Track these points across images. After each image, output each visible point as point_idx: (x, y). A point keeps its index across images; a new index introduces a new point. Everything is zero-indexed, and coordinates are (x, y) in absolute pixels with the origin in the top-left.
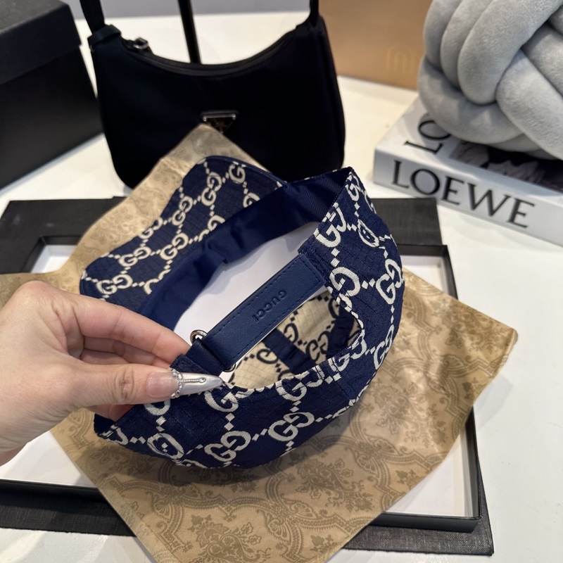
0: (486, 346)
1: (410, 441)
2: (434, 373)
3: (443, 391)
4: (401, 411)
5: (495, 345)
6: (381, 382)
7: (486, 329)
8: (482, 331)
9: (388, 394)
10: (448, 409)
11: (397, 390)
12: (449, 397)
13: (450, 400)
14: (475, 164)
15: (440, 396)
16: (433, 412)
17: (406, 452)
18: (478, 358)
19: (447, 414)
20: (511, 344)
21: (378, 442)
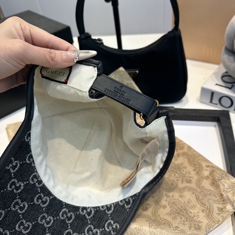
4: (180, 211)
6: (174, 197)
9: (176, 203)
10: (206, 216)
11: (181, 202)
12: (207, 210)
13: (208, 212)
15: (202, 208)
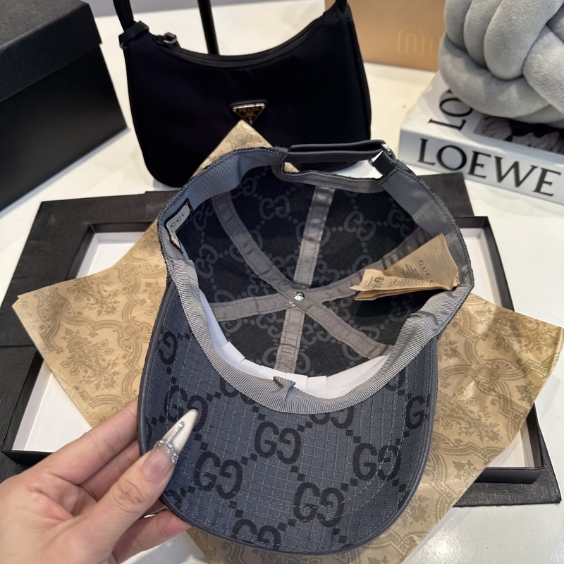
2: (483, 377)
3: (494, 393)
5: (544, 345)
7: (533, 330)
8: (529, 333)
10: (501, 411)
12: (500, 398)
13: (502, 402)
14: (499, 138)
15: (490, 398)
16: (485, 413)
17: (462, 444)
18: (529, 360)
19: (501, 416)
20: (560, 343)
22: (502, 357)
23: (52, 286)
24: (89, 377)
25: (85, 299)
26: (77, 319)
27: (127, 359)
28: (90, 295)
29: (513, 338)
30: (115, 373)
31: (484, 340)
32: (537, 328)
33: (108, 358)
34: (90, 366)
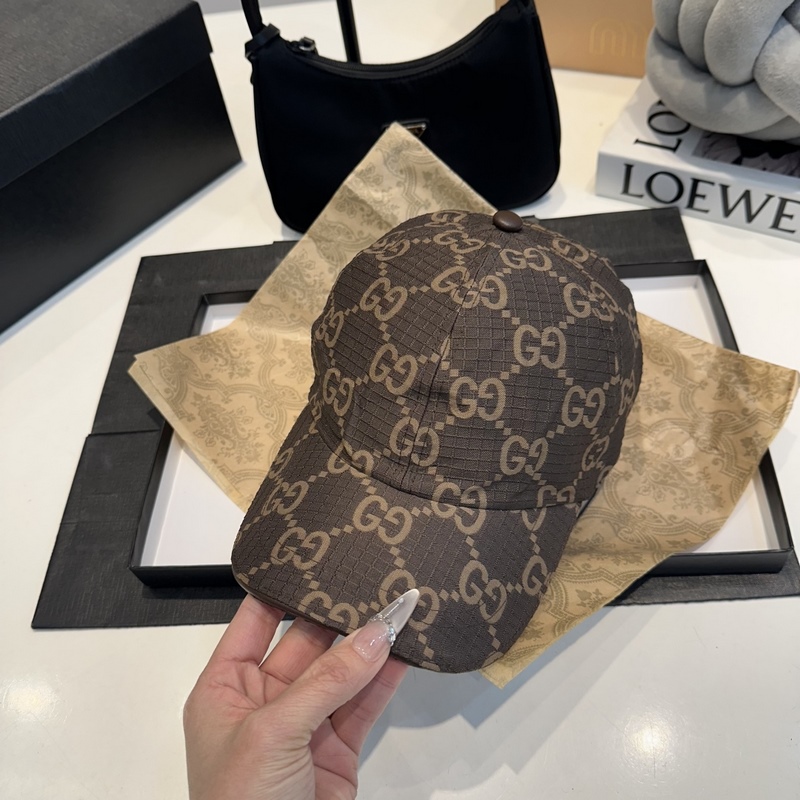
0: (765, 396)
1: (680, 507)
2: (703, 433)
3: (716, 452)
4: (665, 477)
5: (776, 392)
7: (763, 375)
8: (758, 379)
10: (724, 470)
11: (658, 455)
12: (723, 457)
13: (725, 460)
14: (725, 161)
15: (712, 457)
16: (705, 474)
17: (677, 521)
18: (757, 409)
19: (723, 475)
20: (794, 388)
21: (640, 512)
22: (725, 408)
23: (173, 344)
24: (227, 449)
25: (212, 359)
26: (206, 382)
27: (271, 429)
28: (218, 354)
29: (739, 386)
30: (258, 445)
31: (703, 389)
32: (767, 373)
33: (247, 427)
34: (228, 437)
